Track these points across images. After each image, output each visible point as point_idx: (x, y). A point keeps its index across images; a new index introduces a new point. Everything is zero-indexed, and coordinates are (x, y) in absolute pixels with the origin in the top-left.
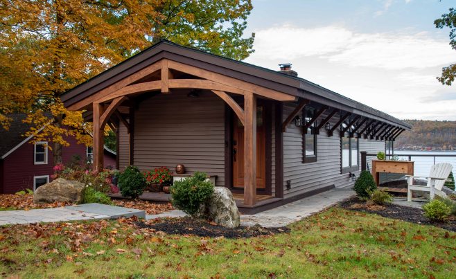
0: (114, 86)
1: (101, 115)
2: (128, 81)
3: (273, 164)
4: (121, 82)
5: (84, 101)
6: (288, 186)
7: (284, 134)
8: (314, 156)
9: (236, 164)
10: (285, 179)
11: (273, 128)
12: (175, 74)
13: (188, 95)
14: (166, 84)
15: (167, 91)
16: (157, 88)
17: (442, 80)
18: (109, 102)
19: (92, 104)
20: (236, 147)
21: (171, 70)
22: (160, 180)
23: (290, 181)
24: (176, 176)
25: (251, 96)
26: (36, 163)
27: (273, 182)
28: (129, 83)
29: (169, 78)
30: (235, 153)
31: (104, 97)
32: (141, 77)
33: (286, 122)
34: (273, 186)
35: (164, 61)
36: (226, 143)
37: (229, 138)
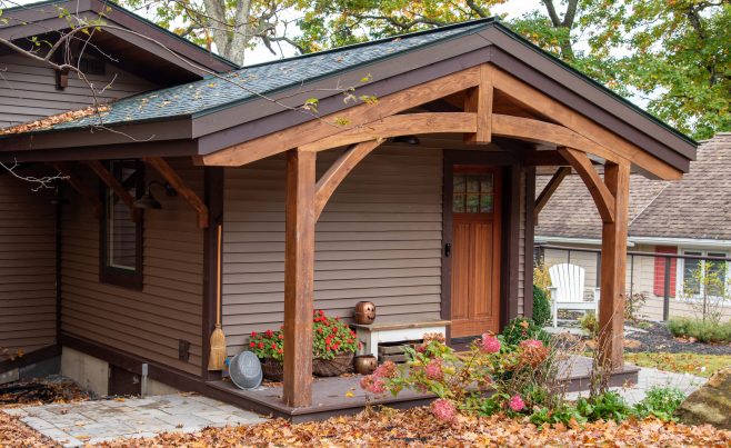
14: (487, 125)
15: (488, 139)
16: (467, 130)
25: (629, 168)
28: (401, 110)
35: (486, 70)
36: (445, 249)
37: (450, 237)
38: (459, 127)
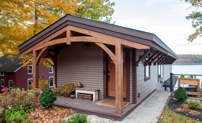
0: (42, 41)
1: (37, 57)
2: (50, 38)
3: (131, 84)
4: (46, 39)
5: (29, 50)
6: (139, 96)
7: (137, 67)
8: (149, 77)
9: (110, 84)
10: (137, 93)
11: (131, 64)
12: (74, 34)
13: (83, 46)
14: (69, 40)
15: (70, 43)
16: (64, 42)
17: (189, 40)
18: (41, 50)
19: (32, 51)
20: (109, 74)
21: (72, 32)
22: (69, 91)
23: (139, 93)
24: (77, 89)
25: (120, 46)
26: (28, 74)
27: (131, 95)
28: (50, 40)
29: (71, 36)
30: (109, 77)
31: (38, 47)
32: (56, 36)
33: (139, 61)
34: (131, 97)
35: (68, 27)
36: (104, 72)
37: (105, 69)
38: (62, 41)
